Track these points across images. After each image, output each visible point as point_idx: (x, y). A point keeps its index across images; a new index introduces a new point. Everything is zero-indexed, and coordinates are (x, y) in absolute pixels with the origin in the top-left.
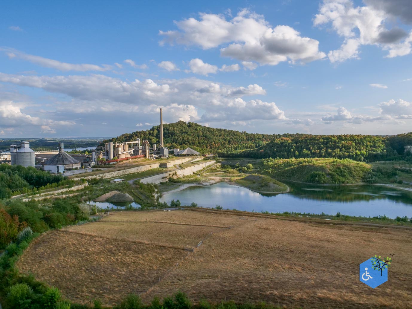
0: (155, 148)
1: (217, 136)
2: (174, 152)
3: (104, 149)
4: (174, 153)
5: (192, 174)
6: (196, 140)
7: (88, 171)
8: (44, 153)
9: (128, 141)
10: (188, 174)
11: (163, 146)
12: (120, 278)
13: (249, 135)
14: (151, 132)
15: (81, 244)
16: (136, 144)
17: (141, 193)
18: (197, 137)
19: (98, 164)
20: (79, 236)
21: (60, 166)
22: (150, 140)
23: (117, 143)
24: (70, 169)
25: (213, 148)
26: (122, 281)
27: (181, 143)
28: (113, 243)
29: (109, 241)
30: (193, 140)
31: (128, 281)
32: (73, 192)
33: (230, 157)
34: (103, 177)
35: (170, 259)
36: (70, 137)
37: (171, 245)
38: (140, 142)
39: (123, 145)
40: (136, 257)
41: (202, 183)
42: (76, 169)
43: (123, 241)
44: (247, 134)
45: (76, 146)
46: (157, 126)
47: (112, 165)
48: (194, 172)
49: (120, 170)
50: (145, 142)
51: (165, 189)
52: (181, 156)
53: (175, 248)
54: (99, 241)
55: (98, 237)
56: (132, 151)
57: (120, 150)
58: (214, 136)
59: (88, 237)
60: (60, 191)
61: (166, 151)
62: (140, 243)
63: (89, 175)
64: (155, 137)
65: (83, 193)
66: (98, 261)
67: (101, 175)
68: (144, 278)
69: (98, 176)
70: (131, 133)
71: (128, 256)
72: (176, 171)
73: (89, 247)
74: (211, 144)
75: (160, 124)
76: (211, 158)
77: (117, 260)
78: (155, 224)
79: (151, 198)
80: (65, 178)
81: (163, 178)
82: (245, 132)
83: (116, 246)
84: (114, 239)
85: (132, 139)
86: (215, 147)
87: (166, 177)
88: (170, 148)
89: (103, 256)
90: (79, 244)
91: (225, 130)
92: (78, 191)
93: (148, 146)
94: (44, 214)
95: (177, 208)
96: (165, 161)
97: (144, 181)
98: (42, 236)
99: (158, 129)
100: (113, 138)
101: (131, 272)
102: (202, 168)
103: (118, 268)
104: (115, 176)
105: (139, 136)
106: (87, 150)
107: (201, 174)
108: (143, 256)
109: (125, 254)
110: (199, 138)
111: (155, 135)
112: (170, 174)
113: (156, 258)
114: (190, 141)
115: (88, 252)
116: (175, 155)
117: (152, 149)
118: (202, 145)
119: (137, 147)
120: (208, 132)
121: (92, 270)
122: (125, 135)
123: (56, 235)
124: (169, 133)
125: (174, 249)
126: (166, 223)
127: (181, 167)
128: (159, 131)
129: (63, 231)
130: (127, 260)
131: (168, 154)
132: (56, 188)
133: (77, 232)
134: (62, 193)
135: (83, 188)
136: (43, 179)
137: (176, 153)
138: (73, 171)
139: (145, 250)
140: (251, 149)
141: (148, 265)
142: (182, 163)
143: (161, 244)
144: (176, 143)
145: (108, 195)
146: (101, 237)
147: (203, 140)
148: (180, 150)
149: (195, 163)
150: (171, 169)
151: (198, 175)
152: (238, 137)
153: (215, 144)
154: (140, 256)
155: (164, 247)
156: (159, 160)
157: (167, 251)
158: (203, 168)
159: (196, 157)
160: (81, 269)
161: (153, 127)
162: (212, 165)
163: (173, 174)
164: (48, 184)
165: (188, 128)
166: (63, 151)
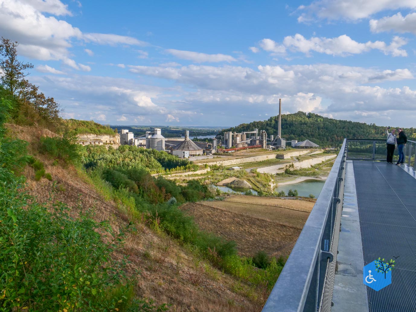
0: (273, 139)
1: (340, 128)
2: (292, 143)
3: (223, 138)
4: (292, 145)
5: (310, 167)
6: (315, 132)
7: (209, 158)
8: (171, 140)
9: (246, 131)
10: (306, 167)
11: (280, 137)
12: (249, 243)
13: (379, 128)
14: (269, 122)
15: (214, 215)
16: (253, 134)
17: (258, 182)
18: (317, 129)
19: (218, 152)
20: (212, 210)
21: (186, 152)
22: (267, 130)
23: (235, 132)
24: (194, 155)
25: (335, 141)
26: (251, 245)
27: (300, 134)
28: (240, 217)
29: (235, 216)
30: (313, 132)
31: (256, 246)
32: (197, 175)
33: (354, 152)
34: (222, 164)
35: (290, 236)
36: (191, 126)
37: (291, 225)
38: (257, 133)
39: (242, 135)
40: (260, 230)
41: (321, 177)
42: (199, 155)
43: (247, 217)
44: (376, 126)
45: (196, 134)
46: (275, 117)
47: (231, 154)
48: (313, 165)
49: (238, 159)
50: (263, 133)
51: (281, 179)
52: (299, 148)
53: (295, 228)
54: (229, 215)
55: (227, 211)
56: (249, 141)
57: (238, 139)
58: (337, 128)
59: (219, 211)
60: (187, 174)
61: (283, 142)
62: (263, 220)
63: (210, 162)
64: (273, 128)
65: (206, 176)
66: (229, 229)
67: (221, 162)
68: (269, 246)
69: (218, 162)
70: (249, 123)
71: (254, 229)
72: (293, 163)
73: (221, 218)
74: (333, 137)
75: (278, 114)
76: (332, 152)
77: (245, 230)
78: (275, 208)
79: (268, 187)
80: (191, 163)
81: (279, 169)
82: (374, 124)
83: (243, 221)
84: (240, 215)
85: (249, 129)
86: (337, 140)
87: (283, 168)
88: (287, 139)
89: (233, 226)
90: (213, 215)
91: (350, 122)
92: (201, 174)
93: (265, 136)
94: (182, 189)
95: (295, 198)
96: (282, 152)
97: (261, 170)
98: (183, 206)
99: (276, 119)
100: (231, 128)
101: (257, 240)
102: (321, 162)
103: (247, 236)
104: (233, 164)
105: (256, 126)
106: (207, 139)
107: (320, 167)
108: (266, 230)
109: (251, 226)
110: (319, 130)
111: (272, 125)
112: (286, 166)
113: (278, 233)
114: (309, 133)
115: (221, 221)
116: (292, 147)
117: (269, 139)
118: (322, 137)
119: (254, 137)
120: (330, 124)
121: (226, 234)
122: (243, 125)
123: (193, 206)
124: (287, 124)
125: (293, 229)
126: (285, 208)
127: (299, 159)
128: (277, 122)
129: (198, 204)
130: (253, 231)
131: (285, 146)
132: (184, 171)
133: (210, 206)
134: (189, 176)
135: (206, 172)
136: (173, 162)
137: (293, 145)
138: (196, 157)
139: (268, 226)
140: (380, 144)
141: (271, 237)
142: (300, 156)
143: (281, 223)
144: (294, 134)
145: (228, 180)
146: (229, 212)
147: (324, 132)
148: (298, 142)
149: (314, 156)
150: (288, 161)
151: (316, 168)
152: (365, 130)
153: (337, 137)
154: (264, 230)
155: (284, 226)
156: (276, 151)
157: (288, 230)
158: (323, 162)
159: (315, 149)
160: (217, 232)
161: (271, 118)
162: (333, 159)
163: (290, 166)
164: (178, 167)
165: (307, 119)
166: (188, 138)
